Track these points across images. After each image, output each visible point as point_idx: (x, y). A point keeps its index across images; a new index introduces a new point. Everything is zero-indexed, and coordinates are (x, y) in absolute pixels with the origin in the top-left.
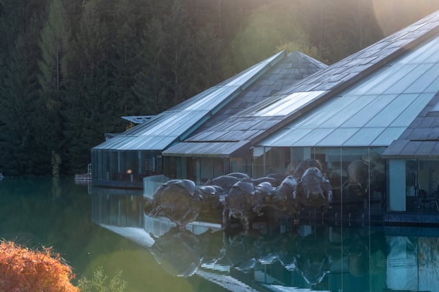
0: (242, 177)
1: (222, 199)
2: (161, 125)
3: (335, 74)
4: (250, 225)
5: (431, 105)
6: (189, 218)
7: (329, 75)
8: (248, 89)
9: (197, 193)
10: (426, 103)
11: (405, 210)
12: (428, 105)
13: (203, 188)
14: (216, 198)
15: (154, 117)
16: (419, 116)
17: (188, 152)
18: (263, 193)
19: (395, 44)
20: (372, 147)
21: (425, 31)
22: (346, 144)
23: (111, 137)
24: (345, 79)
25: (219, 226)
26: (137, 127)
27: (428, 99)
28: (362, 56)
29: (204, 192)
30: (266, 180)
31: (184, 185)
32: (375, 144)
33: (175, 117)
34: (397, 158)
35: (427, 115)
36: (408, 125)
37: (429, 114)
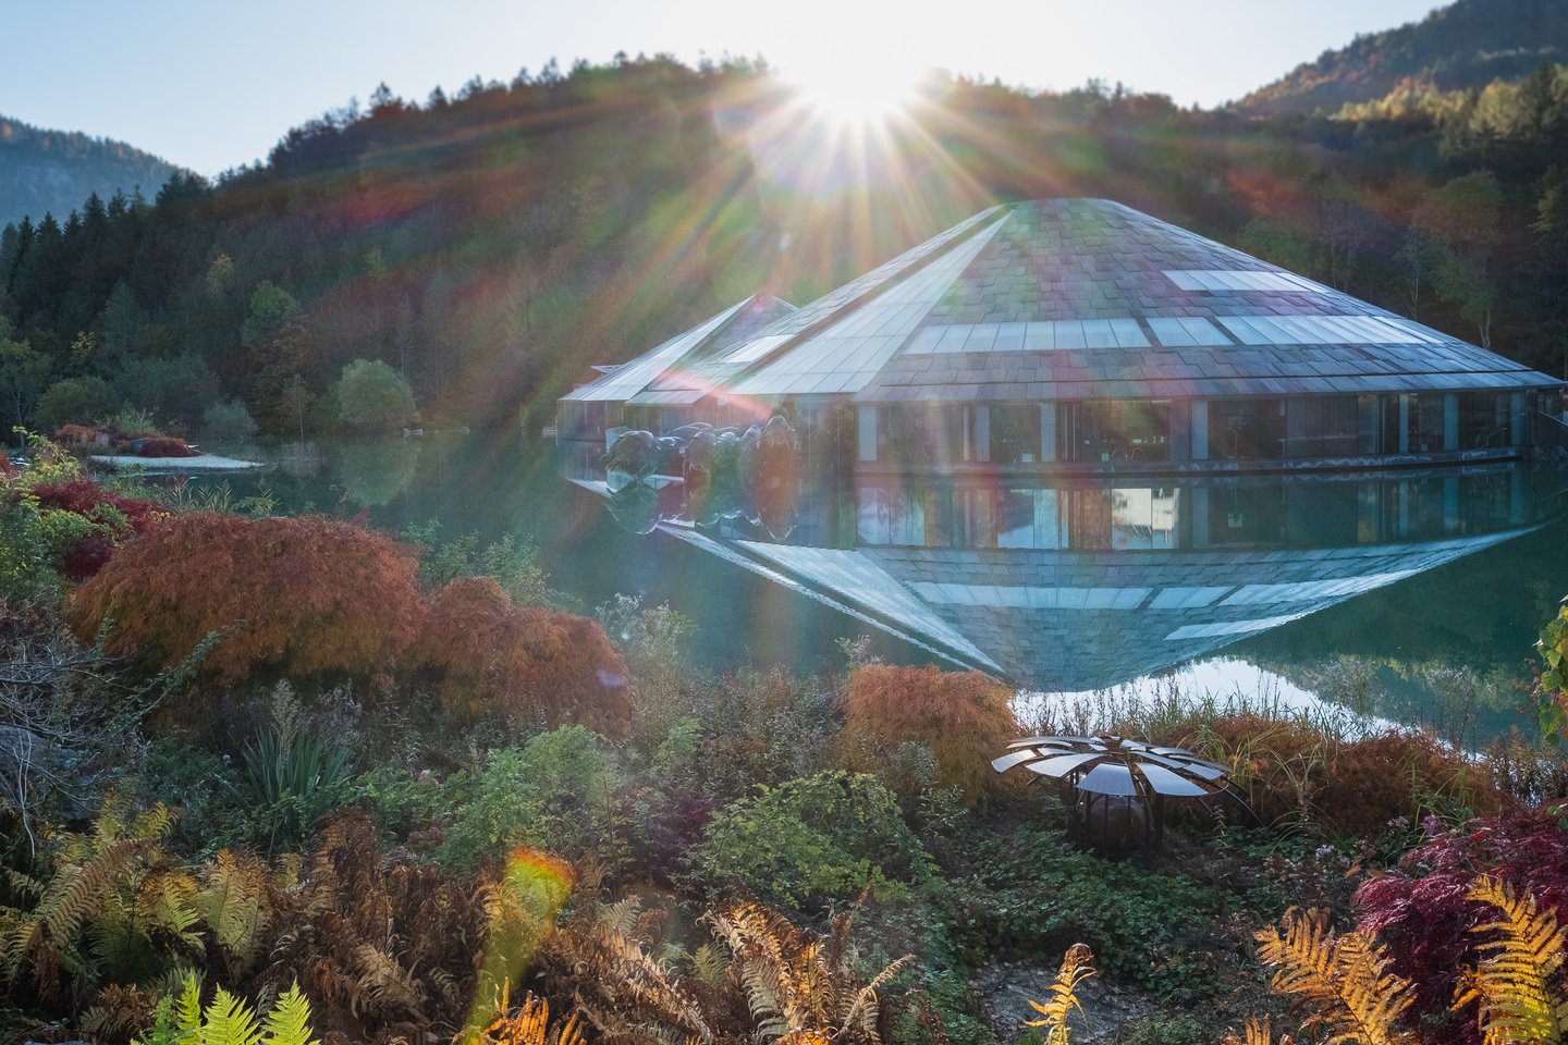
0: (703, 426)
1: (682, 451)
2: (627, 375)
3: (804, 318)
4: (714, 479)
5: (903, 347)
6: (648, 471)
7: (798, 318)
8: (718, 336)
9: (654, 445)
10: (898, 346)
11: (875, 459)
12: (900, 348)
13: (662, 439)
14: (676, 449)
15: (620, 367)
16: (890, 360)
17: (650, 402)
18: (726, 444)
19: (867, 285)
20: (840, 394)
21: (898, 271)
22: (814, 391)
23: (578, 387)
24: (815, 322)
25: (682, 479)
26: (603, 377)
27: (900, 340)
28: (833, 297)
29: (662, 444)
30: (729, 430)
31: (640, 437)
32: (844, 390)
33: (643, 365)
34: (868, 404)
35: (899, 359)
36: (878, 369)
37: (902, 358)
